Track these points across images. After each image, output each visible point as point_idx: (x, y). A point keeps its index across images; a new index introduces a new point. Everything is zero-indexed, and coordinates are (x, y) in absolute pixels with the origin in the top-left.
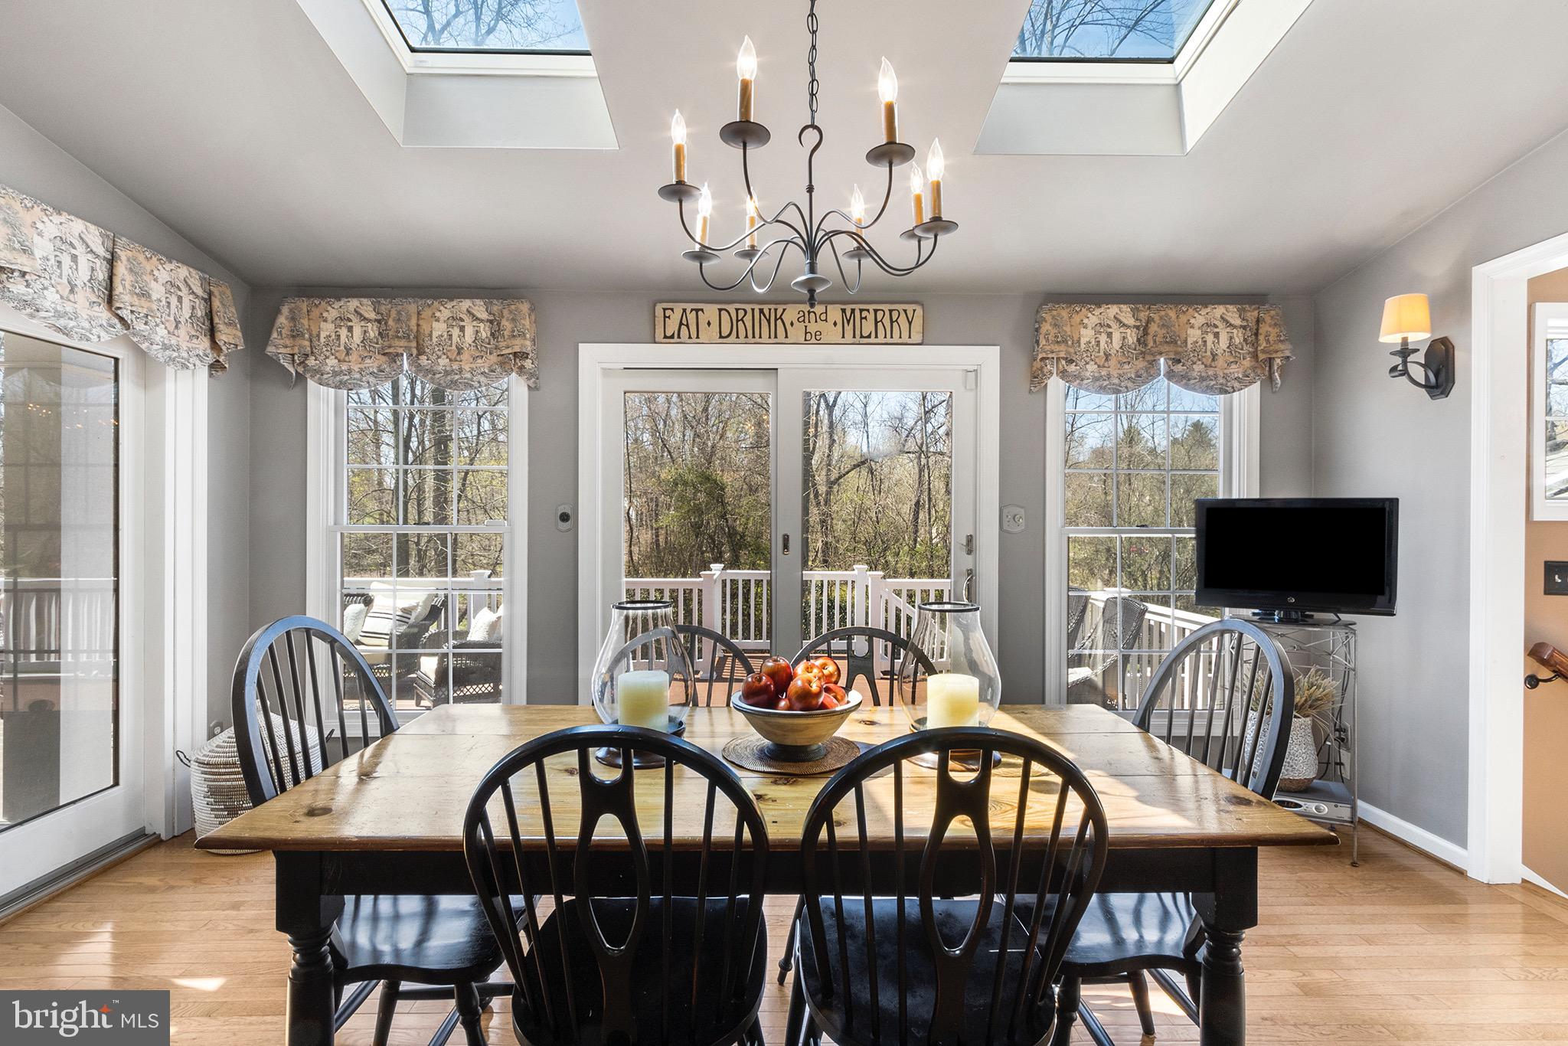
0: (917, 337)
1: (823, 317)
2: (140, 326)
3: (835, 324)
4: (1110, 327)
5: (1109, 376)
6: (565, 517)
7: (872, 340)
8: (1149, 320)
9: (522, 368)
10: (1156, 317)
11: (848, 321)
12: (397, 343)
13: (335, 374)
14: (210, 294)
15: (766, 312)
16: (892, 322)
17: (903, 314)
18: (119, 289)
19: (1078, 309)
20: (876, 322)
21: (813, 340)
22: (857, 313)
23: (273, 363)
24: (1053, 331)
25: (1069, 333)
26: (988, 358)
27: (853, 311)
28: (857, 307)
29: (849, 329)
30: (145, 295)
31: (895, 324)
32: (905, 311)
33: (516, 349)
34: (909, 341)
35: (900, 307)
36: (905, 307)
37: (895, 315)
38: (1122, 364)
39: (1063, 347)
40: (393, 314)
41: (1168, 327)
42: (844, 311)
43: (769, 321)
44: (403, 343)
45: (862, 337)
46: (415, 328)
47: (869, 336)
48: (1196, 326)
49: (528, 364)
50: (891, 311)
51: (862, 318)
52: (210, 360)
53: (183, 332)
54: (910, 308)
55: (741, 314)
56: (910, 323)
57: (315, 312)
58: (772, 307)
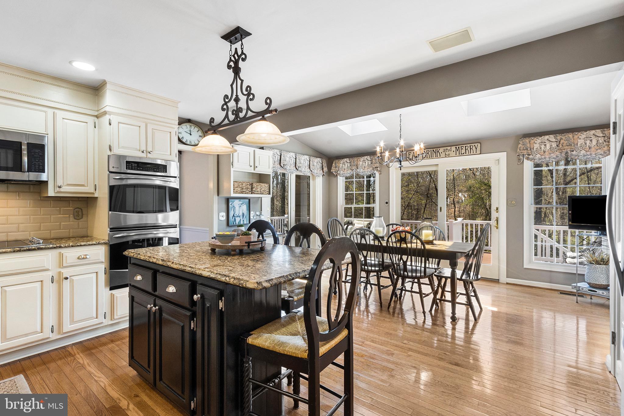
0: (478, 152)
1: (450, 150)
2: (313, 171)
3: (454, 151)
4: (545, 142)
5: (545, 158)
6: (387, 203)
7: (465, 154)
8: (561, 139)
9: (377, 170)
10: (564, 138)
11: (457, 150)
12: (353, 167)
13: (342, 174)
14: (322, 162)
15: (435, 150)
16: (471, 149)
17: (474, 147)
18: (311, 166)
19: (533, 138)
20: (466, 150)
21: (448, 156)
22: (460, 148)
23: (332, 173)
24: (523, 146)
25: (529, 146)
26: (503, 156)
27: (459, 147)
28: (460, 146)
29: (458, 152)
30: (314, 165)
31: (472, 150)
32: (475, 145)
33: (376, 166)
34: (476, 154)
35: (473, 145)
36: (475, 144)
37: (471, 147)
38: (550, 154)
39: (526, 151)
40: (352, 161)
41: (568, 140)
42: (456, 148)
43: (435, 153)
44: (354, 167)
45: (461, 154)
46: (356, 164)
47: (464, 154)
48: (582, 138)
49: (379, 169)
50: (470, 146)
51: (461, 149)
52: (322, 174)
53: (319, 170)
54: (476, 145)
55: (428, 152)
56: (476, 149)
57: (339, 162)
58: (436, 149)
